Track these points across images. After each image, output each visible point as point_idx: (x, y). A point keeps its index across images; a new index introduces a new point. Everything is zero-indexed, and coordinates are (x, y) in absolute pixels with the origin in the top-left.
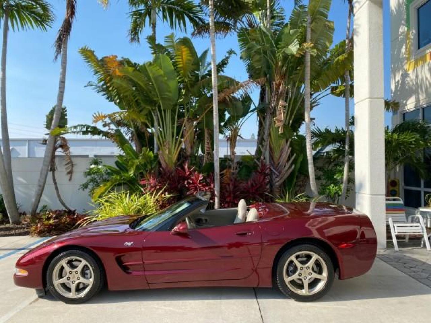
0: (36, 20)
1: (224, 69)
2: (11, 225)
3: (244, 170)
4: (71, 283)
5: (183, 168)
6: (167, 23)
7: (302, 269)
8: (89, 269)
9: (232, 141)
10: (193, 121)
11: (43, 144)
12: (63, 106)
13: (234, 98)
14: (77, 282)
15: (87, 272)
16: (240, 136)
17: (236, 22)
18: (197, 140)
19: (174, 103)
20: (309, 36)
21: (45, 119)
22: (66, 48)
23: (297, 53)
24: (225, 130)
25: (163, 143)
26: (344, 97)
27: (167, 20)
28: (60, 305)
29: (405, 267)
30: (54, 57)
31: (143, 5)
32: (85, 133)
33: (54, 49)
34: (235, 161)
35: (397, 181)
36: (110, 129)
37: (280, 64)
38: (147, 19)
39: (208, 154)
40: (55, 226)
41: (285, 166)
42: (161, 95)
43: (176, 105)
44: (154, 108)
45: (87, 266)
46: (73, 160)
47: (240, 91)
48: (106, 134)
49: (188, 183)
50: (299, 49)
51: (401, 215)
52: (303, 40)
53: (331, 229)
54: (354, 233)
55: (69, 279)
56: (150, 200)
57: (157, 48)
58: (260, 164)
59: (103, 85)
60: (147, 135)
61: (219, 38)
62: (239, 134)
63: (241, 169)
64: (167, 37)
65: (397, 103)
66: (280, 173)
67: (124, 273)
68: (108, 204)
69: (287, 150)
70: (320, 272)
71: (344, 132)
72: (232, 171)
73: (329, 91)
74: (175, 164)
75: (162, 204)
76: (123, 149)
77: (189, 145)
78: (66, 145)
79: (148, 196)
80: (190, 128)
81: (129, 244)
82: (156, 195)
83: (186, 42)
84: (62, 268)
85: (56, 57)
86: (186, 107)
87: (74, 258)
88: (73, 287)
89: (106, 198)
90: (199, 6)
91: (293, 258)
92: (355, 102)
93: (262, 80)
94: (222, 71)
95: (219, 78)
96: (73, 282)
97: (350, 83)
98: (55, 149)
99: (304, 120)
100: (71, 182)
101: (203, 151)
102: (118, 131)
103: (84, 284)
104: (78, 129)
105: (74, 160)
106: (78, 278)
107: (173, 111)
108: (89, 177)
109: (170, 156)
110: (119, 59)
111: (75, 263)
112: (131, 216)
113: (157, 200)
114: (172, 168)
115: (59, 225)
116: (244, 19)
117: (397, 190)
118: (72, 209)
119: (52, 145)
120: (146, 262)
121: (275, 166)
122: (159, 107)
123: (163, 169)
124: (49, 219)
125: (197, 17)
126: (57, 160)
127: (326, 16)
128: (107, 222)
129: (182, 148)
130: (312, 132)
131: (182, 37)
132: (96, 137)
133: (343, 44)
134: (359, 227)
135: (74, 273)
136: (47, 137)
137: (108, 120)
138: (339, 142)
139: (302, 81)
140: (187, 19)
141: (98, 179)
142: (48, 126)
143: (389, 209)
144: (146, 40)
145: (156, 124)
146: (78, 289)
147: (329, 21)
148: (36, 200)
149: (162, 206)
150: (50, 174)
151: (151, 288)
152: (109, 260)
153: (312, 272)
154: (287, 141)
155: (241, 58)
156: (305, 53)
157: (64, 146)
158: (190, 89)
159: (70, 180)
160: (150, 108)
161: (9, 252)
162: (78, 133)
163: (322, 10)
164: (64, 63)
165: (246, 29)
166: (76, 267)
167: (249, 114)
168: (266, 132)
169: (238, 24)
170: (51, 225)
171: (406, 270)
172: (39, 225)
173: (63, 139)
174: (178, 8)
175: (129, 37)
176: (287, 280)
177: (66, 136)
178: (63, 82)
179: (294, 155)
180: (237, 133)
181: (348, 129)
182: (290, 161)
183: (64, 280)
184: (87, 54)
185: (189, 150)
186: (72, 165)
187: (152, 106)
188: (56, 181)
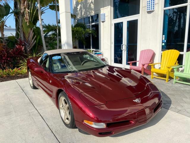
3: (10, 43)
9: (1, 28)
16: (6, 26)
26: (55, 10)
34: (5, 39)
41: (31, 41)
47: (3, 1)
58: (19, 40)
62: (5, 25)
63: (8, 43)
65: (75, 15)
66: (29, 44)
69: (32, 34)
71: (56, 27)
72: (3, 44)
73: (49, 7)
92: (60, 13)
97: (57, 4)
99: (39, 20)
121: (27, 41)
130: (43, 26)
138: (54, 30)
168: (20, 24)
179: (36, 36)
180: (4, 24)
181: (58, 25)
182: (34, 39)
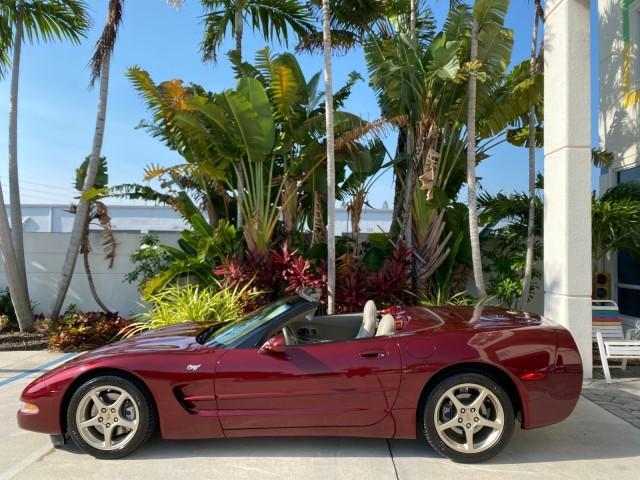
0: (64, 27)
1: (344, 101)
2: (20, 334)
3: (373, 255)
4: (104, 426)
5: (281, 252)
6: (259, 32)
7: (463, 411)
8: (132, 405)
9: (355, 211)
10: (295, 181)
11: (71, 212)
12: (101, 156)
13: (359, 145)
14: (113, 425)
15: (130, 409)
16: (367, 203)
17: (363, 31)
18: (302, 209)
19: (268, 152)
20: (474, 52)
21: (74, 176)
22: (108, 68)
23: (457, 78)
24: (343, 194)
25: (251, 213)
26: (527, 146)
27: (258, 26)
28: (87, 460)
29: (622, 409)
30: (89, 83)
31: (223, 5)
32: (134, 196)
33: (90, 71)
34: (360, 241)
35: (607, 275)
36: (171, 191)
37: (430, 94)
38: (229, 26)
39: (319, 229)
40: (85, 336)
41: (435, 250)
42: (248, 140)
43: (270, 156)
44: (237, 160)
45: (129, 400)
46: (115, 236)
47: (368, 134)
48: (165, 198)
49: (288, 274)
50: (459, 72)
51: (616, 328)
52: (465, 57)
53: (508, 349)
54: (545, 356)
55: (100, 420)
56: (230, 299)
57: (243, 70)
58: (397, 247)
59: (161, 125)
60: (226, 201)
62: (365, 201)
63: (368, 254)
64: (259, 52)
65: (610, 154)
66: (428, 260)
67: (187, 413)
68: (166, 304)
69: (439, 226)
70: (492, 417)
71: (527, 201)
72: (354, 256)
73: (504, 137)
74: (268, 245)
75: (248, 305)
76: (190, 221)
77: (290, 217)
78: (105, 215)
79: (225, 292)
80: (291, 191)
81: (194, 368)
82: (238, 291)
83: (287, 60)
84: (91, 403)
85: (93, 82)
86: (285, 159)
87: (110, 388)
88: (107, 433)
89: (163, 295)
90: (307, 6)
91: (449, 393)
92: (546, 153)
93: (402, 118)
94: (342, 104)
95: (337, 115)
96: (108, 425)
97: (537, 124)
98: (88, 220)
99: (466, 181)
100: (112, 270)
101: (311, 226)
102: (183, 195)
103: (124, 428)
105: (117, 238)
106: (115, 420)
107: (267, 165)
108: (139, 263)
109: (260, 232)
110: (186, 84)
111: (110, 395)
112: (200, 323)
113: (240, 299)
114: (264, 250)
115: (92, 335)
116: (375, 27)
117: (607, 289)
118: (113, 311)
119: (84, 214)
120: (220, 396)
121: (421, 249)
122: (245, 158)
123: (250, 251)
124: (77, 325)
125: (304, 23)
126: (91, 237)
127: (501, 22)
128: (163, 332)
129: (278, 221)
130: (478, 200)
131: (282, 53)
132: (151, 203)
133: (526, 65)
134: (554, 348)
135: (109, 411)
136: (77, 202)
137: (167, 177)
138: (519, 214)
139: (464, 120)
140: (289, 26)
141: (152, 265)
142: (79, 186)
143: (598, 317)
144: (228, 57)
145: (240, 183)
146: (116, 437)
147: (506, 30)
148: (59, 296)
149: (248, 309)
150: (81, 257)
151: (228, 436)
152: (162, 391)
153: (479, 416)
155: (371, 85)
156: (468, 78)
157: (103, 216)
158: (292, 131)
159: (111, 267)
160: (232, 160)
161: (16, 375)
162: (123, 196)
163: (496, 12)
164: (104, 91)
165: (378, 42)
166: (112, 402)
167: (382, 170)
168: (408, 198)
169: (366, 33)
170: (80, 334)
171: (626, 415)
172: (62, 335)
173: (102, 206)
174: (275, 9)
175: (202, 54)
176: (440, 428)
177: (106, 201)
178: (101, 119)
179: (451, 234)
180: (363, 198)
181: (533, 194)
182: (444, 244)
183: (93, 422)
184: (140, 77)
185: (290, 224)
186: (114, 245)
187: (234, 156)
188: (90, 268)
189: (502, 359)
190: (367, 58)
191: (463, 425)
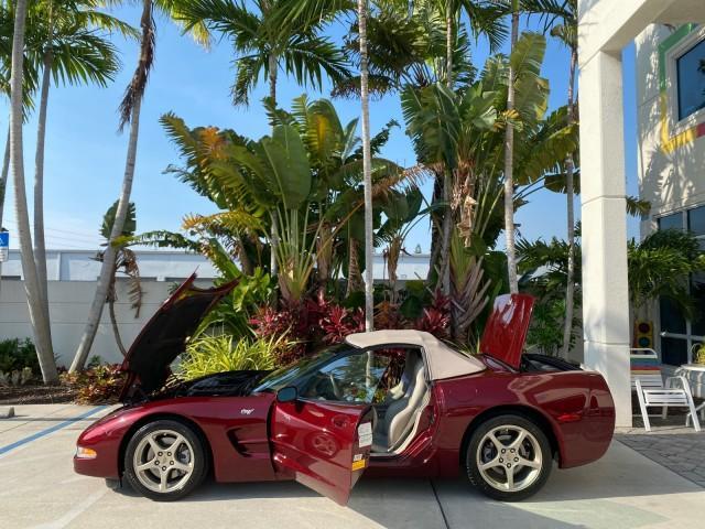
0: (91, 70)
1: (380, 148)
2: (45, 387)
3: (410, 303)
4: (160, 470)
5: (316, 300)
6: (293, 76)
7: (503, 451)
8: (187, 448)
9: (392, 257)
10: (331, 227)
11: (97, 259)
12: (131, 201)
13: (396, 192)
14: (168, 469)
15: (185, 453)
16: (404, 250)
17: (399, 75)
18: (337, 256)
19: (304, 199)
20: (511, 100)
22: (137, 113)
23: (494, 126)
24: (379, 240)
25: (286, 260)
26: (565, 192)
27: (292, 71)
28: (145, 503)
29: (658, 454)
30: (118, 127)
31: (257, 49)
32: (162, 244)
33: (120, 115)
34: (396, 290)
35: (649, 323)
36: (203, 238)
37: (466, 141)
38: (262, 70)
39: (354, 277)
40: (117, 388)
41: (474, 299)
42: (284, 188)
43: (306, 203)
44: (273, 207)
45: (185, 444)
46: (141, 284)
47: (405, 181)
48: (196, 246)
49: (325, 323)
50: (496, 121)
51: (656, 377)
52: (502, 107)
53: (547, 392)
54: (581, 399)
55: (157, 463)
56: (266, 350)
57: (278, 116)
58: (435, 295)
59: (195, 171)
60: (259, 248)
61: (373, 100)
62: (402, 247)
63: (405, 303)
64: (295, 100)
65: (648, 203)
66: (466, 309)
67: (241, 456)
68: (202, 355)
69: (477, 274)
70: (531, 458)
71: (566, 248)
72: (391, 305)
73: (542, 183)
74: (303, 293)
75: (285, 355)
76: (222, 269)
77: (325, 264)
78: (133, 262)
79: (262, 343)
80: (327, 237)
81: (248, 412)
82: (274, 341)
83: (324, 109)
84: (148, 446)
85: (122, 127)
86: (321, 205)
87: (165, 432)
88: (163, 476)
89: (197, 345)
90: (342, 51)
91: (490, 435)
92: (583, 201)
93: (438, 166)
94: (378, 151)
95: (374, 162)
96: (164, 468)
97: (574, 171)
98: (115, 268)
99: (504, 228)
100: (138, 321)
101: (345, 273)
102: (213, 241)
103: (179, 471)
104: (153, 239)
105: (145, 286)
106: (171, 463)
107: (302, 212)
109: (295, 281)
110: (221, 131)
111: (165, 440)
113: (277, 349)
114: (299, 299)
116: (411, 71)
117: (650, 337)
119: (112, 263)
121: (459, 297)
122: (281, 205)
123: (285, 300)
124: (106, 376)
125: (338, 67)
126: (117, 285)
127: (537, 72)
129: (313, 269)
130: (516, 246)
131: (317, 99)
132: (181, 250)
133: (563, 110)
134: (588, 390)
135: (165, 455)
136: (104, 249)
137: (201, 226)
138: (559, 262)
139: (501, 167)
140: (323, 71)
142: (106, 232)
143: (636, 366)
144: (262, 103)
145: (273, 230)
146: (171, 480)
147: (542, 79)
148: (85, 347)
149: (285, 360)
150: (107, 306)
151: (280, 479)
153: (518, 456)
154: (477, 259)
155: (407, 133)
156: (506, 126)
157: (130, 264)
158: (329, 178)
159: (137, 316)
160: (268, 207)
161: (49, 425)
162: (152, 244)
163: (533, 63)
164: (134, 135)
165: (414, 87)
166: (169, 446)
167: (418, 217)
168: (445, 245)
169: (401, 78)
170: (109, 386)
171: (661, 459)
172: (91, 388)
173: (129, 253)
174: (309, 53)
175: (233, 97)
176: (482, 467)
177: (135, 249)
178: (131, 165)
179: (489, 281)
180: (400, 246)
181: (572, 242)
182: (483, 291)
183: (149, 465)
184: (172, 123)
185: (325, 271)
186: (141, 294)
187: (270, 204)
188: (116, 318)
189: (540, 402)
190: (403, 105)
191: (504, 465)
